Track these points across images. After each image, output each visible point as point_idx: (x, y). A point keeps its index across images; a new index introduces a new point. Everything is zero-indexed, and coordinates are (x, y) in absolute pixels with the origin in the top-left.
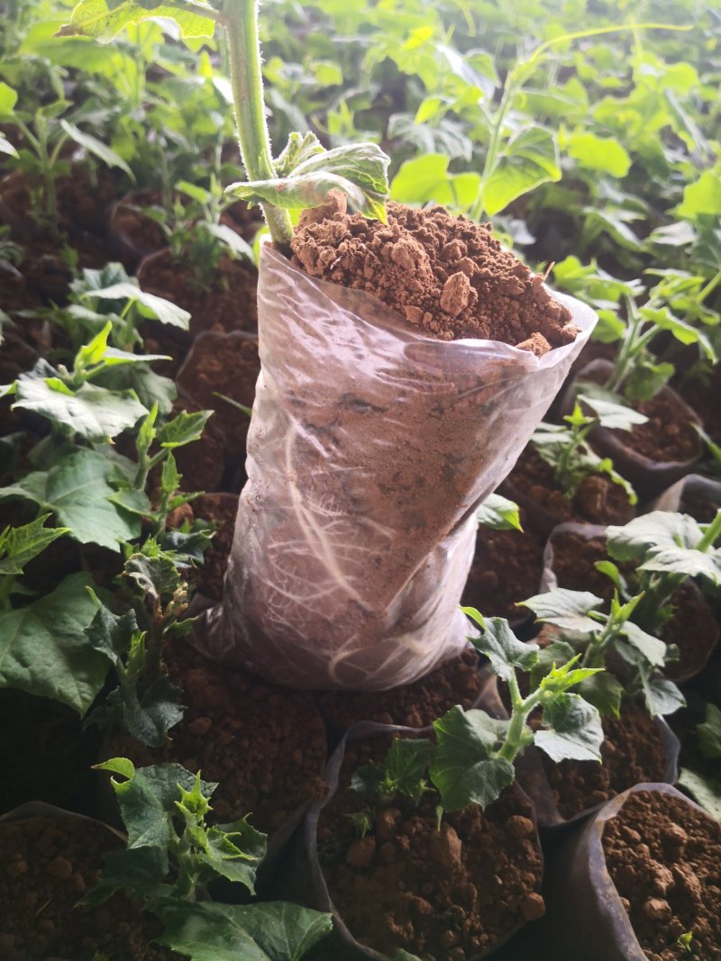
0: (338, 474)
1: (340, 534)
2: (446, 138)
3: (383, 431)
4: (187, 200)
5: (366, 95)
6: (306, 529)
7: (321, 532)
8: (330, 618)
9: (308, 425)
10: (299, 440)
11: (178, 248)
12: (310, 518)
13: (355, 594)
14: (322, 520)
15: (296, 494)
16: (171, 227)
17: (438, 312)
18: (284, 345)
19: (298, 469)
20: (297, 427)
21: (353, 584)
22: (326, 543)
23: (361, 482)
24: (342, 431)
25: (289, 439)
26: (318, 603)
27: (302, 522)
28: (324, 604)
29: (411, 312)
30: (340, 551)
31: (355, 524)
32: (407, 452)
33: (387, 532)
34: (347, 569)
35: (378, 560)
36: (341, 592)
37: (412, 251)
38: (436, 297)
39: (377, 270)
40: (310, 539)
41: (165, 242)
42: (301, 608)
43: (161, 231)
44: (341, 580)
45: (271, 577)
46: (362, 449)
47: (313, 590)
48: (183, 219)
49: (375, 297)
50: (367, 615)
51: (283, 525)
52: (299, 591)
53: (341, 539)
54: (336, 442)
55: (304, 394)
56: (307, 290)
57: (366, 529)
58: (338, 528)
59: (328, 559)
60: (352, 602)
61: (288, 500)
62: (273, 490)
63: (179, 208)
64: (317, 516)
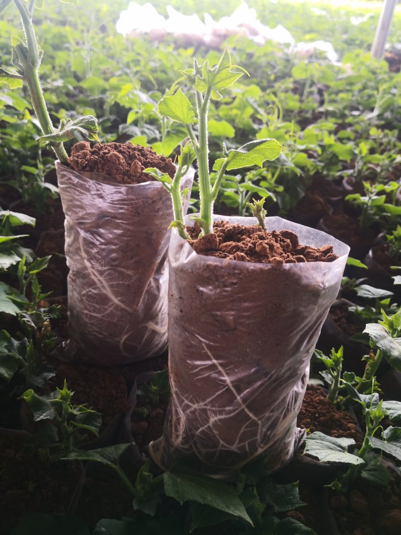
0: (103, 250)
1: (110, 278)
2: (146, 131)
3: (117, 227)
4: (28, 174)
5: (108, 120)
6: (95, 279)
7: (102, 279)
8: (115, 321)
9: (87, 231)
10: (85, 239)
11: (27, 198)
12: (96, 273)
13: (122, 305)
14: (101, 273)
15: (88, 264)
16: (22, 188)
17: (130, 176)
18: (71, 201)
19: (87, 252)
20: (83, 233)
21: (121, 301)
22: (105, 284)
23: (113, 251)
24: (102, 230)
25: (81, 240)
26: (108, 315)
27: (93, 277)
28: (111, 315)
29: (119, 177)
30: (111, 286)
31: (115, 271)
32: (129, 233)
33: (130, 272)
34: (116, 294)
35: (129, 286)
36: (117, 307)
37: (115, 155)
38: (128, 171)
39: (103, 165)
40: (99, 284)
41: (20, 196)
42: (101, 320)
43: (17, 191)
44: (116, 300)
45: (86, 308)
46: (111, 236)
47: (106, 310)
48: (27, 184)
49: (104, 174)
50: (130, 314)
51: (86, 281)
52: (99, 311)
53: (111, 279)
54: (100, 236)
55: (83, 218)
56: (77, 177)
57: (121, 273)
58: (109, 274)
59: (108, 292)
60: (122, 310)
61: (85, 268)
62: (79, 266)
63: (24, 179)
64: (98, 271)
